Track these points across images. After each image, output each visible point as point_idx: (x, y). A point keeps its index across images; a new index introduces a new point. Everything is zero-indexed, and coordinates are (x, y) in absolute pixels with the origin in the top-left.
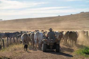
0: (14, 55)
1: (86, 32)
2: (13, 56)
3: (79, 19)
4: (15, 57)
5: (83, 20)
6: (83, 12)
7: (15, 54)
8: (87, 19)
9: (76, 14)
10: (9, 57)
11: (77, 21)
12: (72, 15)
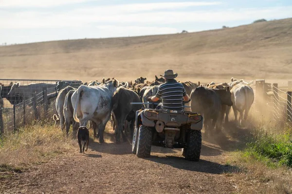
0: (37, 161)
1: (272, 86)
2: (33, 163)
3: (248, 44)
4: (39, 167)
5: (264, 46)
6: (264, 20)
7: (39, 157)
8: (278, 42)
9: (240, 26)
10: (20, 167)
11: (242, 50)
12: (228, 28)
